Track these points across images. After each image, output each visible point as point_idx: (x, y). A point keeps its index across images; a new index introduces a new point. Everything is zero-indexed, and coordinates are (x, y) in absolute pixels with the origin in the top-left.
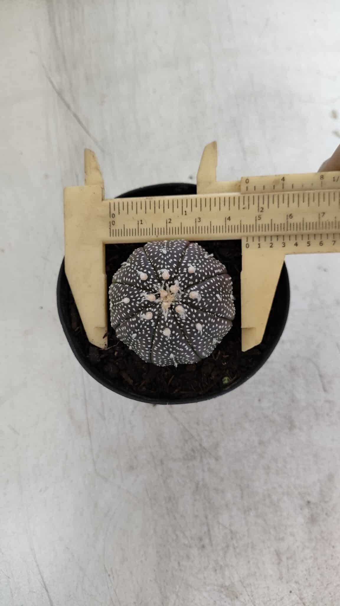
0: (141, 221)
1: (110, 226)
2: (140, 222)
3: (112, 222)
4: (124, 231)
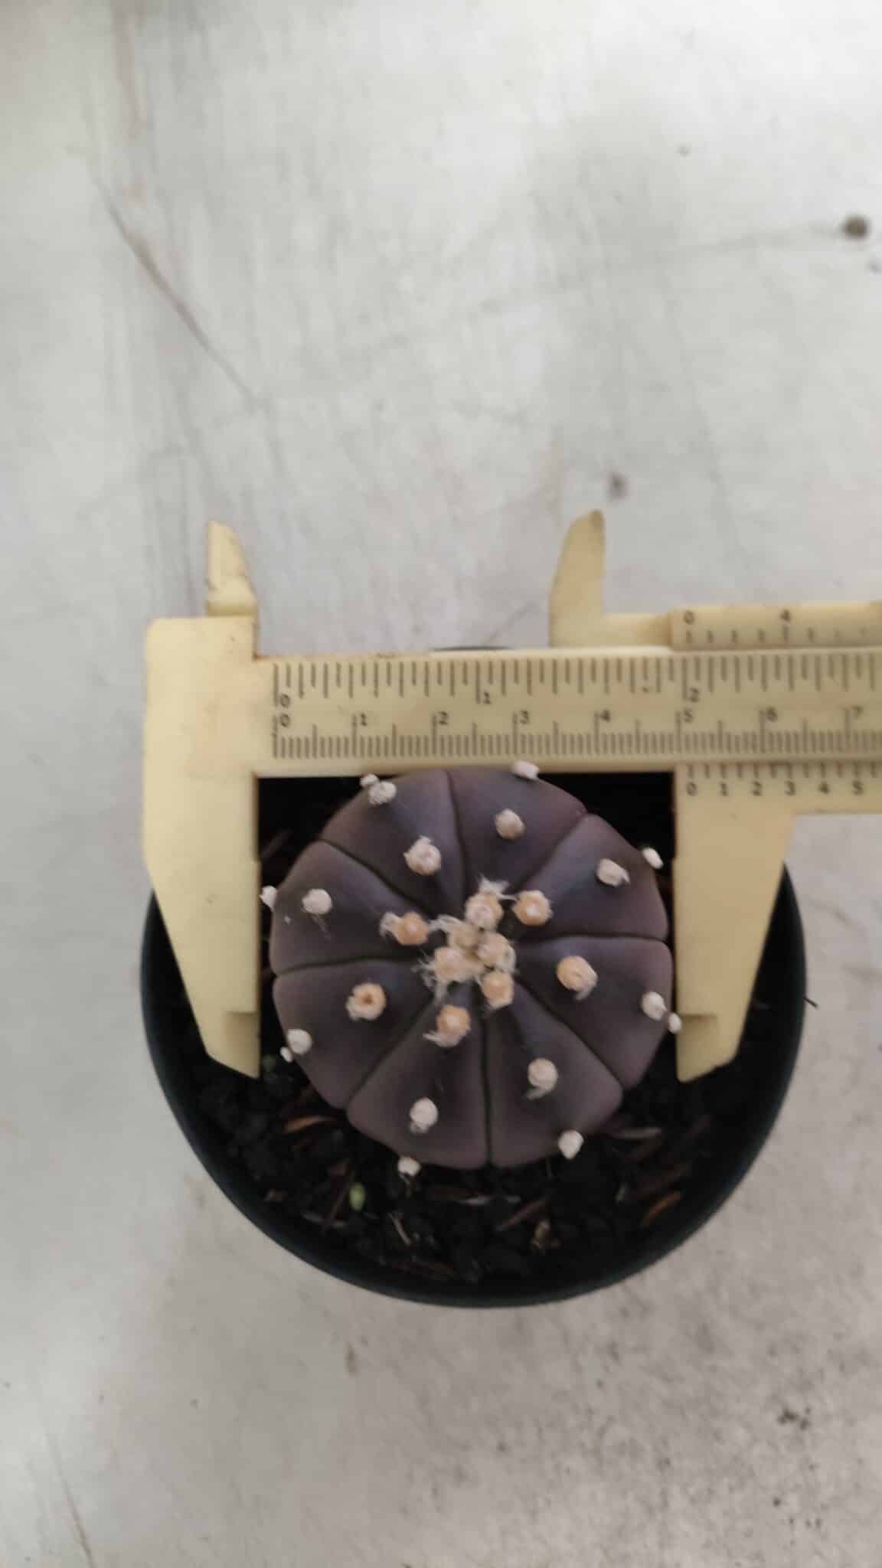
0: (363, 716)
1: (275, 728)
2: (359, 720)
3: (281, 718)
4: (314, 745)
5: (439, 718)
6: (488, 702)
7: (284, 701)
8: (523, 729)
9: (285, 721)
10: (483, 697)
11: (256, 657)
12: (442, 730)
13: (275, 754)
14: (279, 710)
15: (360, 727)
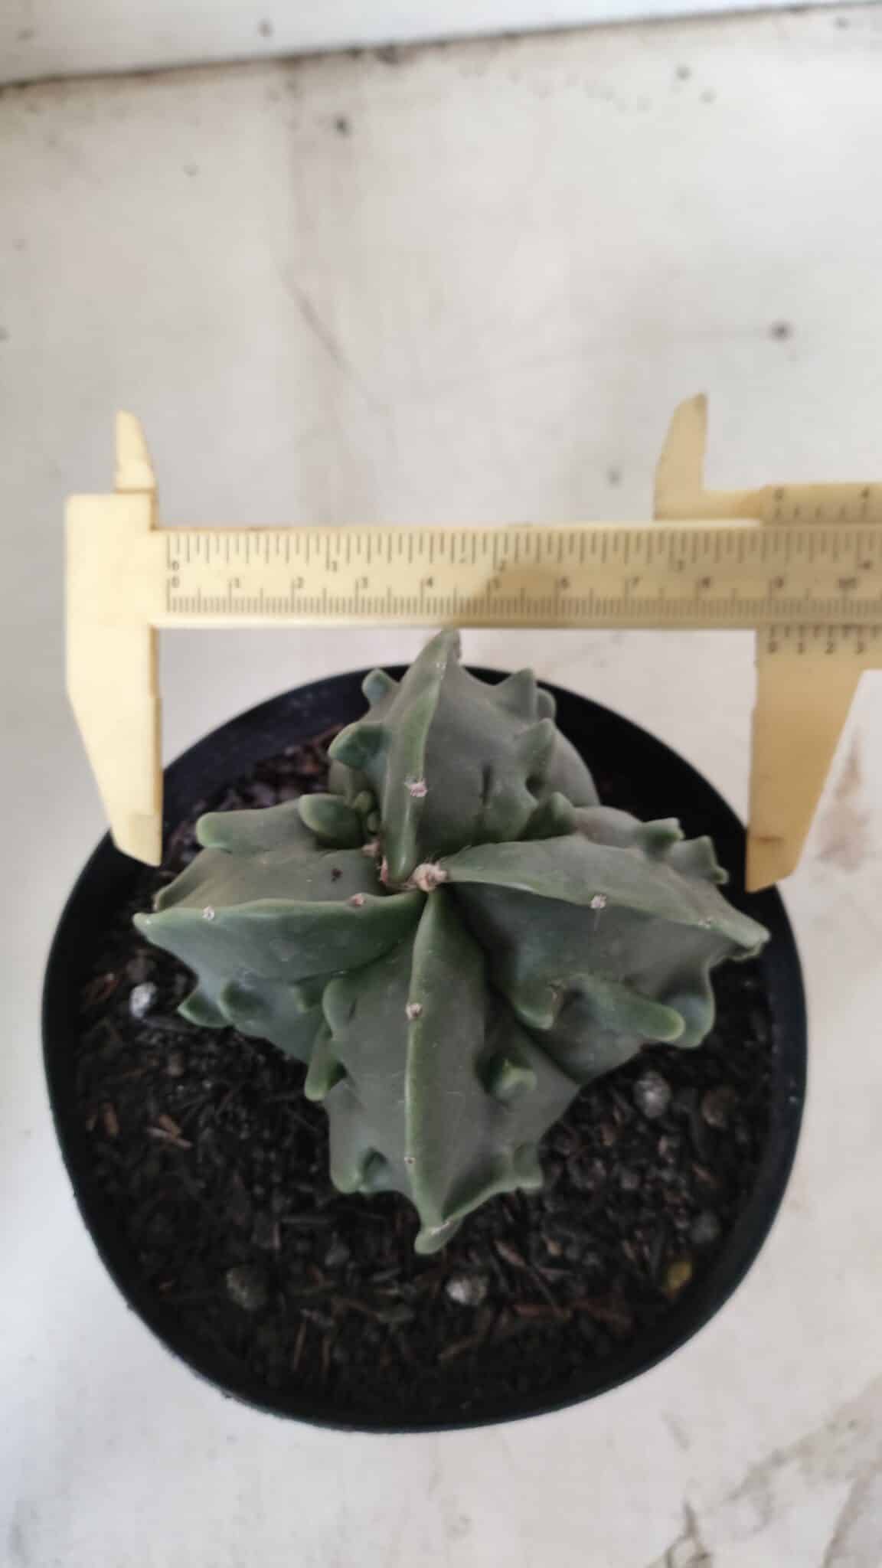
5: (297, 582)
6: (335, 568)
7: (175, 565)
8: (362, 593)
9: (174, 582)
10: (331, 565)
11: (154, 527)
12: (298, 593)
13: (168, 609)
14: (171, 574)
15: (233, 587)
